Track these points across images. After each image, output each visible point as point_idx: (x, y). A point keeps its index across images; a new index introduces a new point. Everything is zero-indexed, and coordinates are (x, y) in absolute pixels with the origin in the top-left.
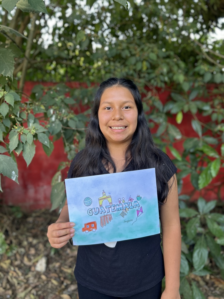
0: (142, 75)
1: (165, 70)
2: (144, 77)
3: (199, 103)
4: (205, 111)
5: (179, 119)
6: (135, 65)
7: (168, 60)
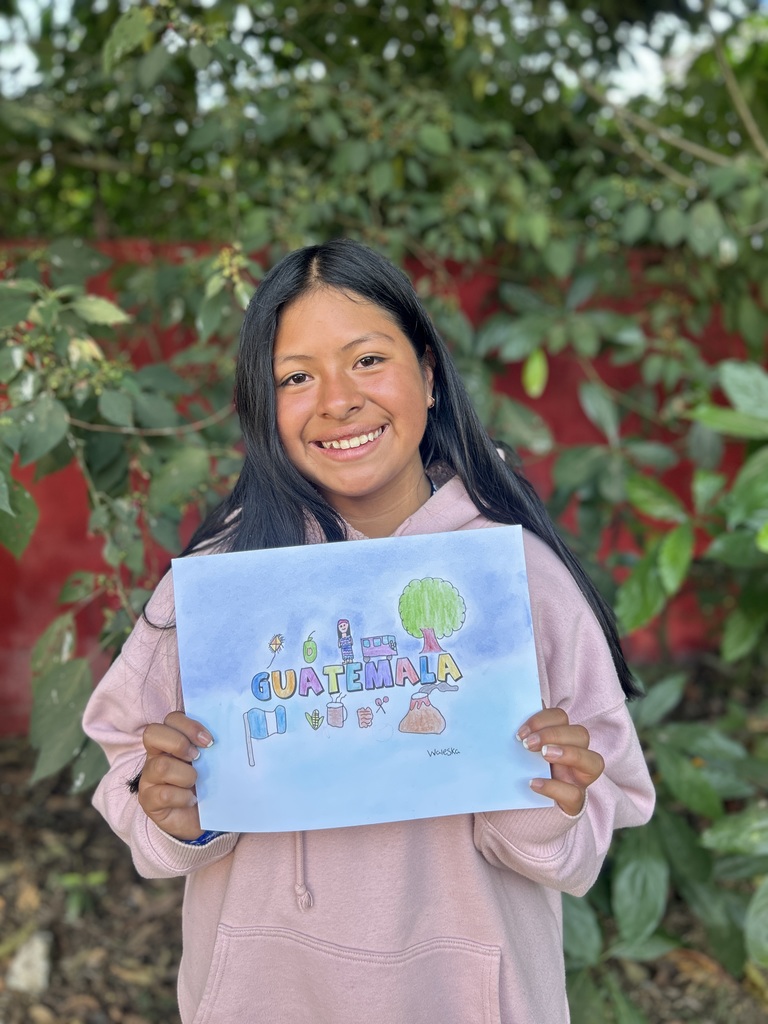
0: (394, 214)
1: (480, 194)
2: (402, 221)
3: (603, 320)
4: (622, 347)
5: (536, 378)
6: (365, 173)
7: (488, 156)
